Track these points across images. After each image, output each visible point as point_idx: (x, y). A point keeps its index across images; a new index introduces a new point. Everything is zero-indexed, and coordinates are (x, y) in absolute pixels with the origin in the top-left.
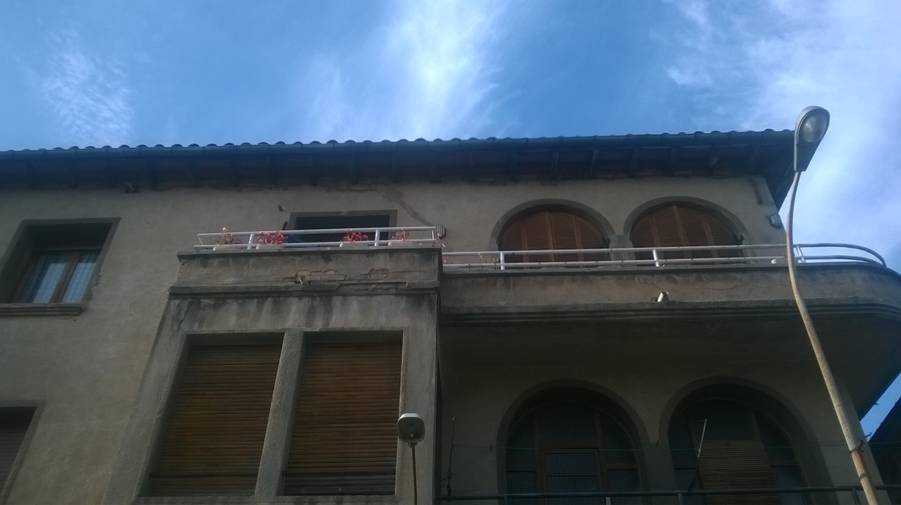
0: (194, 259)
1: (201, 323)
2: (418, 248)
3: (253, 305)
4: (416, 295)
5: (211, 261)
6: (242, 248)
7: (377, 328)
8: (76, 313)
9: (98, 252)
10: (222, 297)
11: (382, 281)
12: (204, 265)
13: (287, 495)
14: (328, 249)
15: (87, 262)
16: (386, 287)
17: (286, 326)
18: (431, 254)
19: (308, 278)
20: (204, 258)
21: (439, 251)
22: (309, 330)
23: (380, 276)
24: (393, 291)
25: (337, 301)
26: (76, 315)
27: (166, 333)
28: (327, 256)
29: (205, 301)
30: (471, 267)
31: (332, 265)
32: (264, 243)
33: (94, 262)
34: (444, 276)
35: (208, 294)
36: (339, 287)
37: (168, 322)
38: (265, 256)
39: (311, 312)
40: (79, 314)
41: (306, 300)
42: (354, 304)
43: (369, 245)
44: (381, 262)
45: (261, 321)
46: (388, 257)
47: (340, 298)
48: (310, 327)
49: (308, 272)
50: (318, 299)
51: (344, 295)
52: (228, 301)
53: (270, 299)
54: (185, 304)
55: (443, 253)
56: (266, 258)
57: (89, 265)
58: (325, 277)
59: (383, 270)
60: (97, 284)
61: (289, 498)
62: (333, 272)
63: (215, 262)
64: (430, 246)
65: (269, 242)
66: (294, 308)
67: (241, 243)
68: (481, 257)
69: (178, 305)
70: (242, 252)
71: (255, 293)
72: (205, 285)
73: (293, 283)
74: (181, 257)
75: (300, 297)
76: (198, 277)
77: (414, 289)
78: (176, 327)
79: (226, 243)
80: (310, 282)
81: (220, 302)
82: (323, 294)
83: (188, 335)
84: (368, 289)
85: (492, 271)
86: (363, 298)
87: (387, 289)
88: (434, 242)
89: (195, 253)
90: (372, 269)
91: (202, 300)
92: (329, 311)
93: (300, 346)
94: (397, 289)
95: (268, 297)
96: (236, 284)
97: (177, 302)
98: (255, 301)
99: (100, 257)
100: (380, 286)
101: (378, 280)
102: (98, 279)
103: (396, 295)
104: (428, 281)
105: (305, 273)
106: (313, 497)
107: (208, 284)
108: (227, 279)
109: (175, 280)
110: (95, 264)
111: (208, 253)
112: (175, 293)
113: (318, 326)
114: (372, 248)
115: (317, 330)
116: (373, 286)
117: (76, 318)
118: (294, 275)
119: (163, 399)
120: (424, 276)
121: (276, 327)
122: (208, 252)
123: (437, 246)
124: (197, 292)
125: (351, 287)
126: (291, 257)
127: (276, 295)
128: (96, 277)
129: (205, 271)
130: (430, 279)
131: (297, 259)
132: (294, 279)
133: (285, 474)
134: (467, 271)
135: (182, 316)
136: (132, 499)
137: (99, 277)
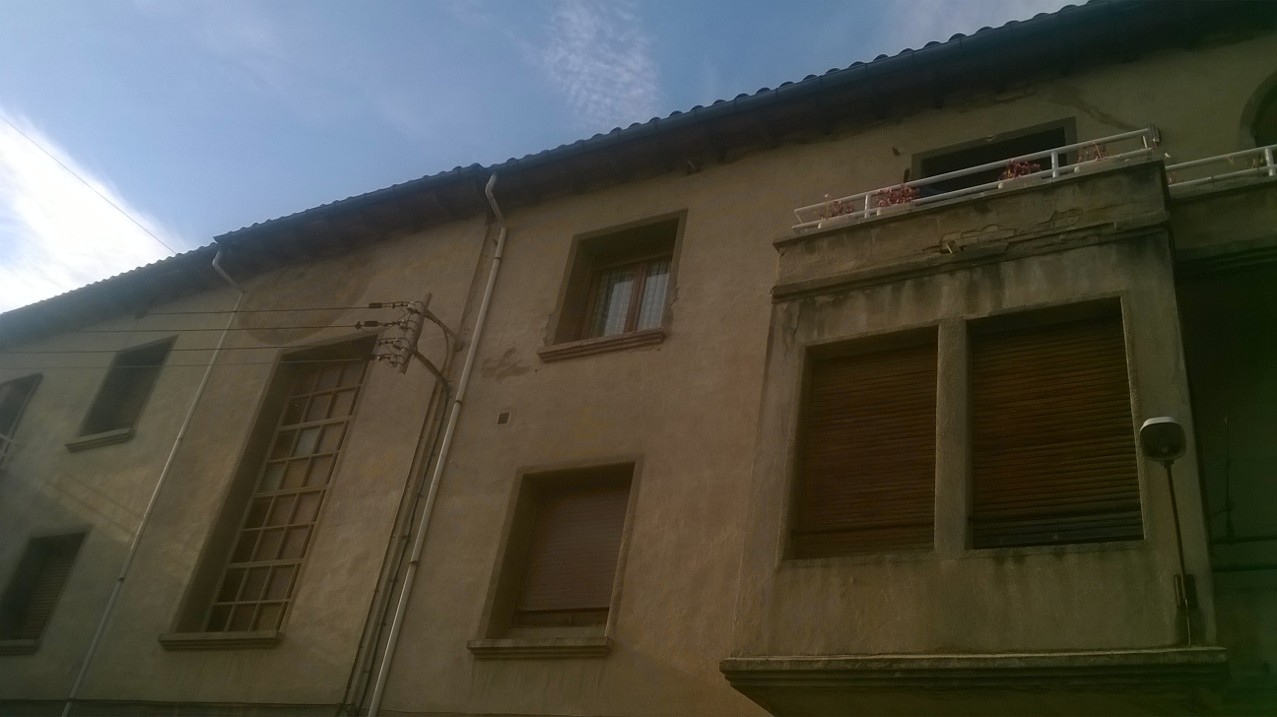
0: (796, 244)
1: (821, 328)
2: (1125, 166)
3: (886, 293)
4: (1133, 240)
5: (818, 243)
6: (857, 218)
7: (1076, 298)
8: (659, 340)
9: (669, 258)
10: (842, 289)
11: (1073, 228)
12: (811, 250)
13: (980, 548)
14: (983, 194)
15: (658, 274)
16: (1082, 234)
17: (939, 316)
18: (1146, 173)
19: (959, 243)
20: (808, 241)
21: (1160, 164)
22: (973, 316)
23: (1069, 220)
24: (1096, 239)
25: (1008, 269)
26: (659, 343)
27: (779, 349)
28: (982, 206)
29: (821, 299)
30: (1217, 180)
31: (992, 217)
32: (887, 205)
33: (666, 272)
34: (1172, 203)
35: (823, 289)
36: (1007, 248)
37: (779, 334)
38: (891, 222)
39: (971, 291)
40: (662, 341)
41: (960, 275)
42: (1036, 269)
43: (1043, 178)
44: (1067, 200)
45: (902, 314)
46: (1077, 189)
47: (1013, 263)
48: (973, 312)
49: (956, 235)
50: (979, 270)
51: (1019, 258)
52: (851, 294)
53: (909, 283)
54: (796, 307)
55: (1167, 167)
56: (893, 225)
57: (661, 277)
58: (984, 238)
59: (1073, 210)
60: (676, 299)
61: (986, 552)
62: (995, 228)
63: (824, 243)
64: (1144, 160)
65: (893, 202)
66: (945, 289)
67: (853, 211)
68: (1231, 161)
69: (787, 310)
70: (859, 223)
71: (885, 277)
72: (817, 277)
73: (939, 254)
74: (778, 245)
75: (952, 272)
76: (807, 268)
77: (1130, 231)
78: (789, 339)
79: (833, 216)
80: (962, 248)
81: (841, 297)
82: (986, 262)
83: (807, 348)
84: (1054, 243)
85: (1252, 181)
86: (1048, 258)
87: (1084, 238)
88: (1149, 153)
89: (794, 235)
90: (1056, 213)
91: (816, 298)
92: (998, 284)
93: (964, 342)
94: (1099, 235)
95: (905, 280)
96: (858, 268)
97: (784, 306)
98: (889, 287)
99: (673, 264)
100: (1073, 235)
101: (1068, 226)
102: (676, 293)
103: (1100, 244)
104: (1149, 214)
105: (953, 237)
106: (1020, 549)
107: (820, 275)
108: (845, 263)
109: (777, 277)
110: (668, 275)
111: (813, 233)
112: (781, 295)
113: (986, 309)
114: (1050, 181)
115: (986, 315)
116: (1062, 237)
117: (660, 346)
118: (937, 243)
119: (791, 435)
120: (1140, 208)
121: (926, 320)
122: (813, 231)
123: (1156, 158)
124: (808, 288)
125: (1027, 244)
126: (928, 217)
127: (917, 275)
128: (673, 289)
129: (814, 258)
130: (1157, 212)
131: (939, 218)
132: (939, 248)
133: (972, 520)
134: (1210, 188)
135: (795, 322)
136: (776, 564)
137: (677, 290)
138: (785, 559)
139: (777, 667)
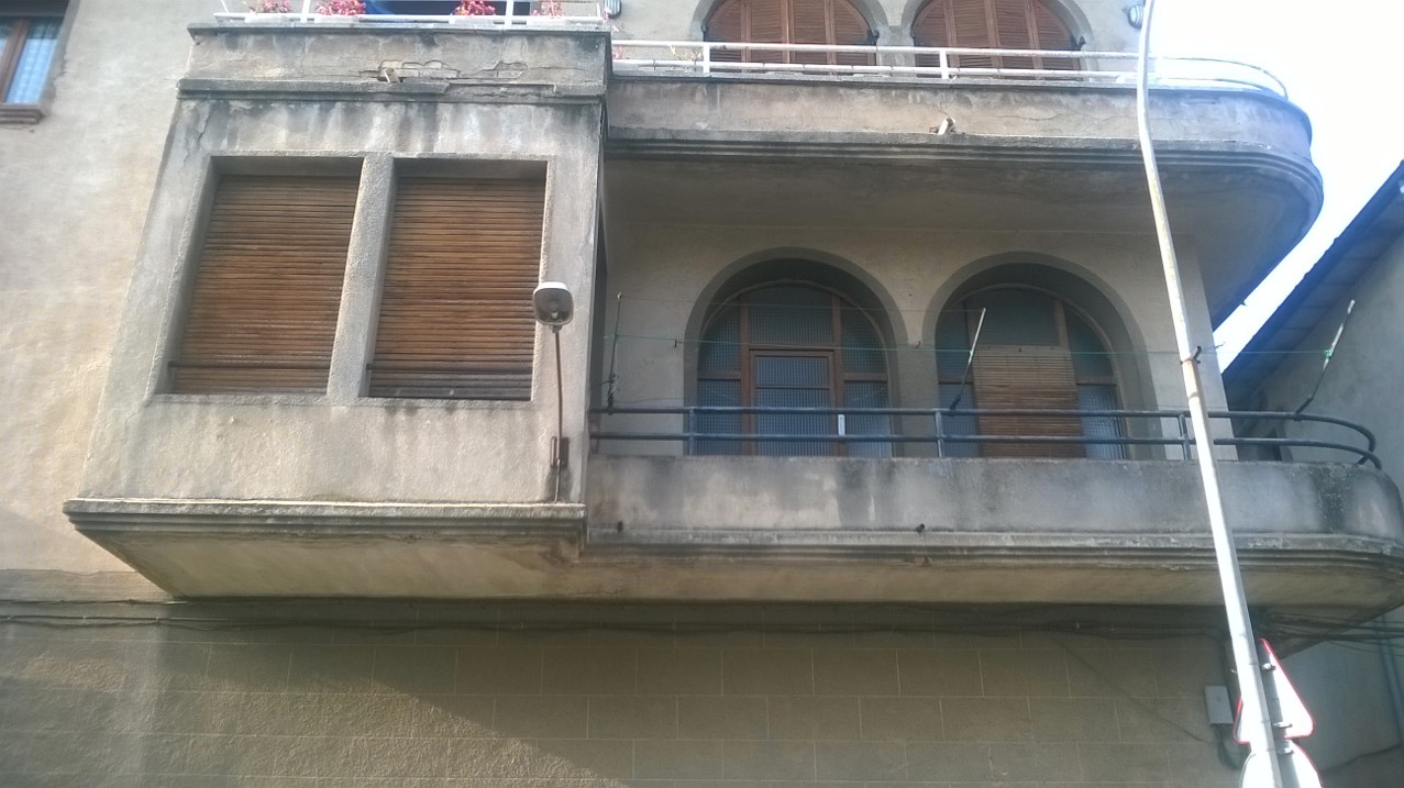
0: (216, 35)
1: (233, 137)
2: (575, 30)
3: (313, 112)
4: (569, 107)
5: (242, 39)
6: (292, 20)
7: (507, 155)
8: (33, 120)
9: (58, 21)
10: (264, 98)
11: (515, 82)
12: (233, 46)
13: (374, 397)
14: (431, 26)
15: (43, 38)
16: (523, 91)
17: (367, 148)
18: (592, 41)
19: (398, 73)
20: (231, 35)
21: (607, 37)
22: (401, 155)
23: (513, 73)
24: (534, 99)
25: (445, 111)
26: (32, 123)
27: (178, 153)
28: (429, 38)
29: (236, 105)
30: (658, 66)
31: (437, 53)
32: (328, 13)
33: (54, 37)
34: (614, 80)
35: (242, 94)
36: (447, 90)
37: (181, 136)
38: (329, 34)
39: (404, 127)
40: (37, 122)
41: (396, 108)
42: (473, 118)
43: (496, 23)
44: (515, 52)
45: (327, 139)
46: (526, 43)
47: (451, 106)
48: (403, 150)
49: (399, 64)
50: (415, 106)
51: (457, 102)
52: (273, 105)
53: (339, 105)
54: (206, 108)
55: (613, 42)
56: (331, 37)
57: (46, 43)
58: (426, 73)
59: (518, 64)
60: (62, 74)
61: (378, 401)
62: (439, 65)
63: (250, 41)
64: (592, 28)
65: (335, 11)
66: (377, 121)
67: (289, 11)
68: (673, 50)
69: (195, 110)
70: (292, 25)
71: (313, 93)
72: (236, 77)
73: (375, 80)
74: (194, 32)
75: (387, 104)
76: (222, 65)
77: (566, 97)
78: (193, 144)
79: (266, 11)
80: (401, 79)
81: (261, 107)
82: (423, 99)
83: (212, 157)
84: (494, 94)
85: (689, 73)
86: (486, 109)
87: (523, 95)
88: (600, 23)
89: (216, 25)
90: (501, 62)
91: (231, 103)
92: (433, 127)
93: (388, 180)
94: (539, 95)
95: (336, 101)
96: (284, 77)
97: (192, 104)
98: (317, 106)
99: (62, 30)
100: (513, 90)
101: (509, 79)
102: (63, 67)
103: (538, 105)
104: (589, 84)
105: (394, 65)
106: (413, 401)
107: (239, 77)
108: (271, 70)
109: (188, 69)
110: (55, 42)
111: (237, 26)
112: (189, 91)
113: (416, 150)
114: (499, 27)
115: (415, 156)
116: (502, 89)
117: (33, 127)
118: (375, 67)
119: (181, 254)
120: (583, 77)
121: (352, 150)
122: (237, 24)
123: (605, 28)
124: (223, 89)
125: (467, 89)
126: (371, 37)
127: (350, 99)
128: (60, 61)
129: (233, 56)
130: (594, 83)
131: (381, 41)
132: (376, 73)
133: (370, 368)
134: (650, 71)
135: (202, 126)
136: (145, 397)
137: (65, 62)
138: (157, 392)
139: (132, 510)
